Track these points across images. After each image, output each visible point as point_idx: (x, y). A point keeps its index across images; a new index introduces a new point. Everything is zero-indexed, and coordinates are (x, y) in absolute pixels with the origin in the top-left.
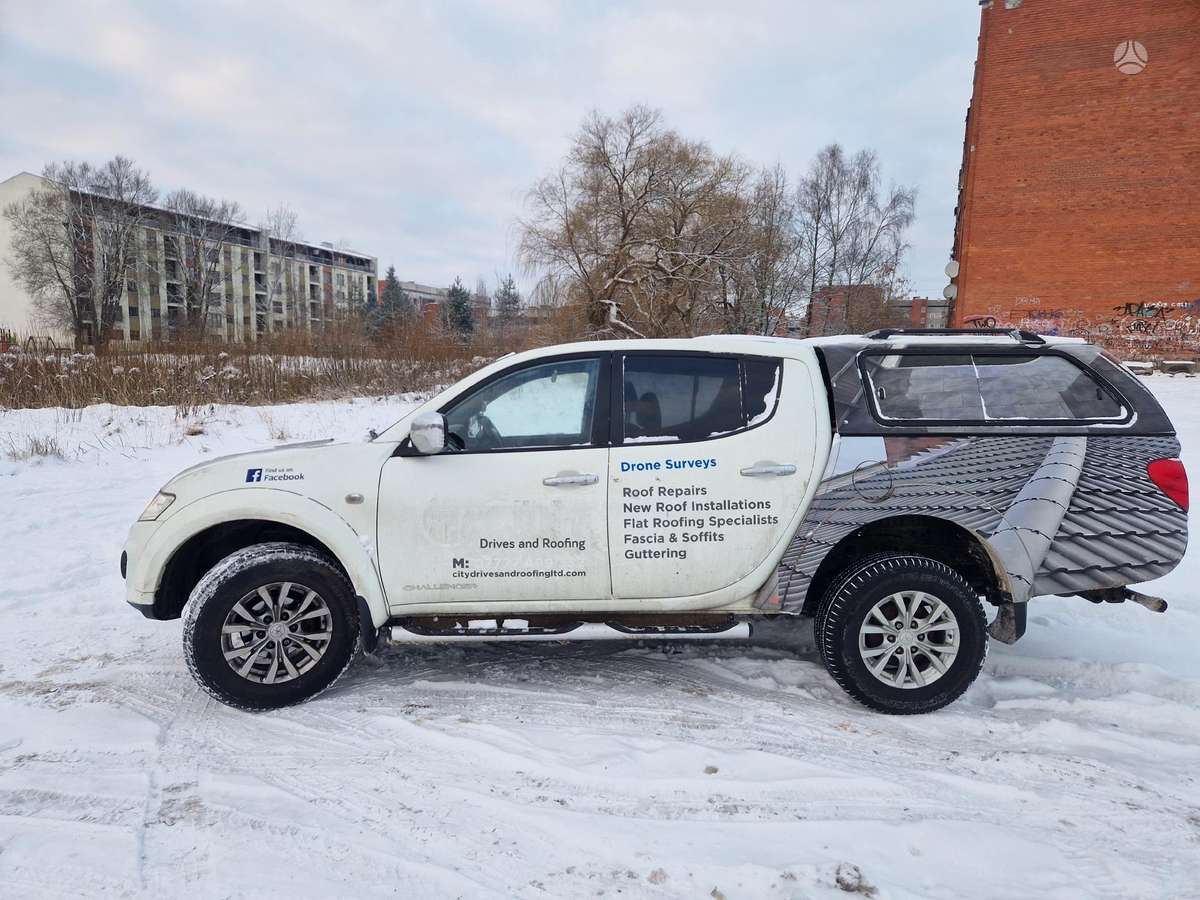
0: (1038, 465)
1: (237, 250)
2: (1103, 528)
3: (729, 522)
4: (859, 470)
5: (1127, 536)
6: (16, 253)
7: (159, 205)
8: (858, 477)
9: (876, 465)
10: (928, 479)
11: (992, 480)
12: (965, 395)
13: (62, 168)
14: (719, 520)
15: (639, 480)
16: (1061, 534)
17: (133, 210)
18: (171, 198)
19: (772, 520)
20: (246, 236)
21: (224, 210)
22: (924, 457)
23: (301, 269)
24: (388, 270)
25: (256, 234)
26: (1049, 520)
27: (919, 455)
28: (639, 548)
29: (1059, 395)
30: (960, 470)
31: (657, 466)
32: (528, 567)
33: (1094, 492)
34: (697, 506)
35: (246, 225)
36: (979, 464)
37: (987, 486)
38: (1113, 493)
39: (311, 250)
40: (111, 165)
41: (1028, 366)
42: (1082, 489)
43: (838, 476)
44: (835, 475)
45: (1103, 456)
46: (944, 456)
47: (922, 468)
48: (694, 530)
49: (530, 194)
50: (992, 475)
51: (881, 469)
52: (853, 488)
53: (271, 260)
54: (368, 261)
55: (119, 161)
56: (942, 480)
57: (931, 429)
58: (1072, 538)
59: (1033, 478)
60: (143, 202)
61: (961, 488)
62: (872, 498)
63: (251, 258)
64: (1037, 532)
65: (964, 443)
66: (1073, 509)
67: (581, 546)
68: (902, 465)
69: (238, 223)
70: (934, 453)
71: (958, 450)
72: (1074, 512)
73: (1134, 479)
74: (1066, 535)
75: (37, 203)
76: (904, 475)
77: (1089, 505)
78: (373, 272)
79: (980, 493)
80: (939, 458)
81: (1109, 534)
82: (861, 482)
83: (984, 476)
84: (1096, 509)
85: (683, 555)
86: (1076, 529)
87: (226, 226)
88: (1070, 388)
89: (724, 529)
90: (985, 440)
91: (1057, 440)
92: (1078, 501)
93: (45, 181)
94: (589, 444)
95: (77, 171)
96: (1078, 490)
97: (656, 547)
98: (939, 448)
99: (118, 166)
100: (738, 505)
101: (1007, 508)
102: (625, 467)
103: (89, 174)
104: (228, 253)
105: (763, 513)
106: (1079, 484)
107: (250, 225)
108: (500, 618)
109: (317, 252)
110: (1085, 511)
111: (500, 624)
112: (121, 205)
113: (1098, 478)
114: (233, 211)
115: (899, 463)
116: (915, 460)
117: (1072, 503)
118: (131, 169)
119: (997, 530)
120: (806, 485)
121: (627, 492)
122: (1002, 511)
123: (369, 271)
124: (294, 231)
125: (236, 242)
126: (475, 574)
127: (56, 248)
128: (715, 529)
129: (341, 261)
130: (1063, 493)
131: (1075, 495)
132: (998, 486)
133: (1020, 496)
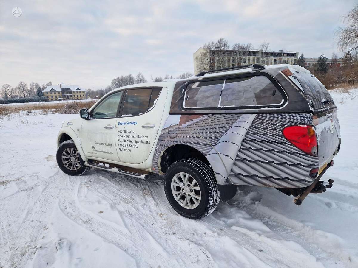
0: (230, 127)
1: (251, 58)
2: (257, 158)
3: (139, 142)
4: (170, 127)
5: (269, 163)
6: (197, 69)
7: (230, 49)
8: (170, 129)
9: (176, 125)
10: (189, 131)
11: (211, 132)
12: (214, 97)
13: (207, 44)
14: (137, 141)
15: (121, 128)
16: (238, 158)
17: (224, 52)
18: (234, 46)
19: (148, 143)
20: (254, 53)
21: (247, 47)
22: (191, 122)
23: (271, 60)
24: (301, 56)
25: (258, 52)
26: (233, 150)
27: (189, 122)
28: (122, 148)
29: (254, 94)
30: (201, 128)
31: (125, 124)
32: (104, 150)
33: (252, 140)
34: (132, 136)
35: (253, 50)
36: (208, 126)
37: (208, 135)
38: (262, 141)
39: (275, 53)
40: (219, 41)
41: (247, 82)
42: (247, 139)
43: (165, 129)
44: (164, 128)
45: (260, 123)
46: (197, 122)
47: (188, 127)
48: (132, 144)
49: (347, 17)
50: (211, 130)
51: (177, 127)
52: (168, 133)
53: (261, 59)
54: (295, 54)
55: (220, 39)
56: (194, 131)
57: (197, 112)
58: (243, 160)
59: (227, 133)
60: (226, 49)
61: (199, 135)
62: (172, 137)
63: (256, 60)
64: (228, 156)
65: (206, 117)
66: (243, 147)
67: (111, 145)
68: (183, 125)
69: (251, 49)
70: (195, 121)
71: (203, 120)
72: (242, 149)
73: (273, 135)
74: (240, 159)
75: (202, 55)
76: (182, 129)
77: (250, 146)
78: (297, 57)
79: (206, 138)
80: (195, 123)
81: (260, 161)
82: (170, 131)
83: (208, 131)
84: (253, 148)
85: (130, 151)
86: (244, 157)
87: (247, 52)
88: (261, 91)
89: (138, 144)
90: (214, 116)
91: (243, 116)
92: (245, 144)
93: (204, 49)
94: (115, 117)
95: (211, 44)
96: (245, 139)
97: (125, 148)
98: (196, 119)
99: (220, 41)
100: (140, 137)
101: (216, 145)
102: (119, 124)
103: (214, 45)
104: (249, 60)
105: (146, 140)
106: (245, 136)
107: (255, 50)
108: (104, 163)
109: (277, 54)
110: (248, 149)
111: (104, 164)
112: (221, 51)
113: (255, 134)
114: (250, 46)
115: (182, 125)
116: (188, 123)
117: (242, 145)
118: (223, 41)
119: (210, 153)
120: (158, 131)
121: (119, 131)
122: (213, 146)
123: (295, 57)
124: (268, 49)
125: (251, 56)
126: (96, 151)
127: (206, 66)
128: (135, 144)
129: (285, 55)
130: (239, 139)
131: (243, 141)
132: (213, 135)
133: (221, 140)
